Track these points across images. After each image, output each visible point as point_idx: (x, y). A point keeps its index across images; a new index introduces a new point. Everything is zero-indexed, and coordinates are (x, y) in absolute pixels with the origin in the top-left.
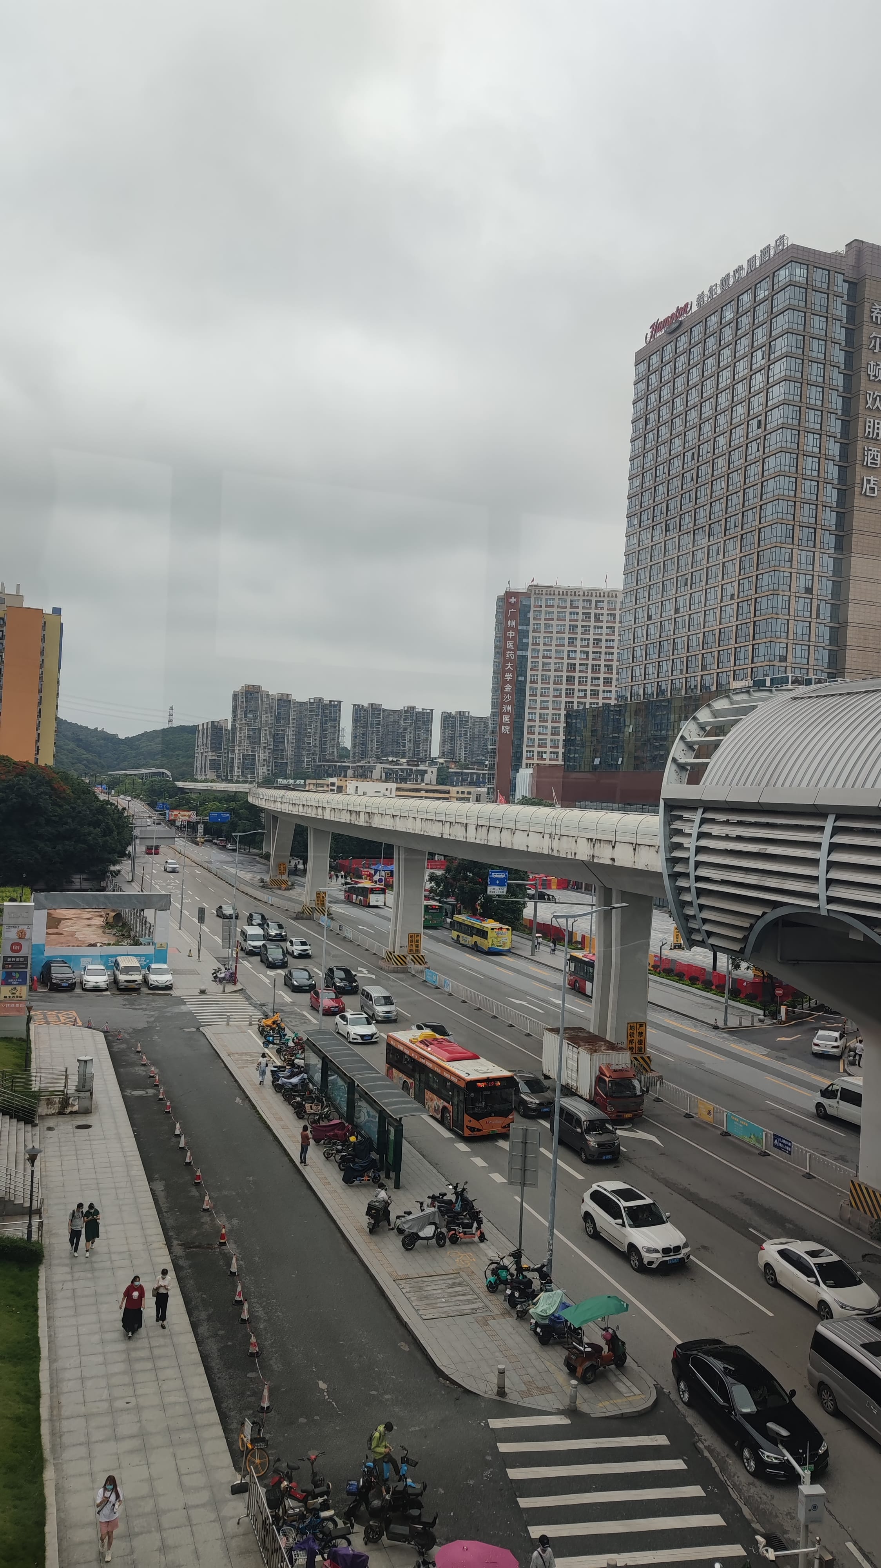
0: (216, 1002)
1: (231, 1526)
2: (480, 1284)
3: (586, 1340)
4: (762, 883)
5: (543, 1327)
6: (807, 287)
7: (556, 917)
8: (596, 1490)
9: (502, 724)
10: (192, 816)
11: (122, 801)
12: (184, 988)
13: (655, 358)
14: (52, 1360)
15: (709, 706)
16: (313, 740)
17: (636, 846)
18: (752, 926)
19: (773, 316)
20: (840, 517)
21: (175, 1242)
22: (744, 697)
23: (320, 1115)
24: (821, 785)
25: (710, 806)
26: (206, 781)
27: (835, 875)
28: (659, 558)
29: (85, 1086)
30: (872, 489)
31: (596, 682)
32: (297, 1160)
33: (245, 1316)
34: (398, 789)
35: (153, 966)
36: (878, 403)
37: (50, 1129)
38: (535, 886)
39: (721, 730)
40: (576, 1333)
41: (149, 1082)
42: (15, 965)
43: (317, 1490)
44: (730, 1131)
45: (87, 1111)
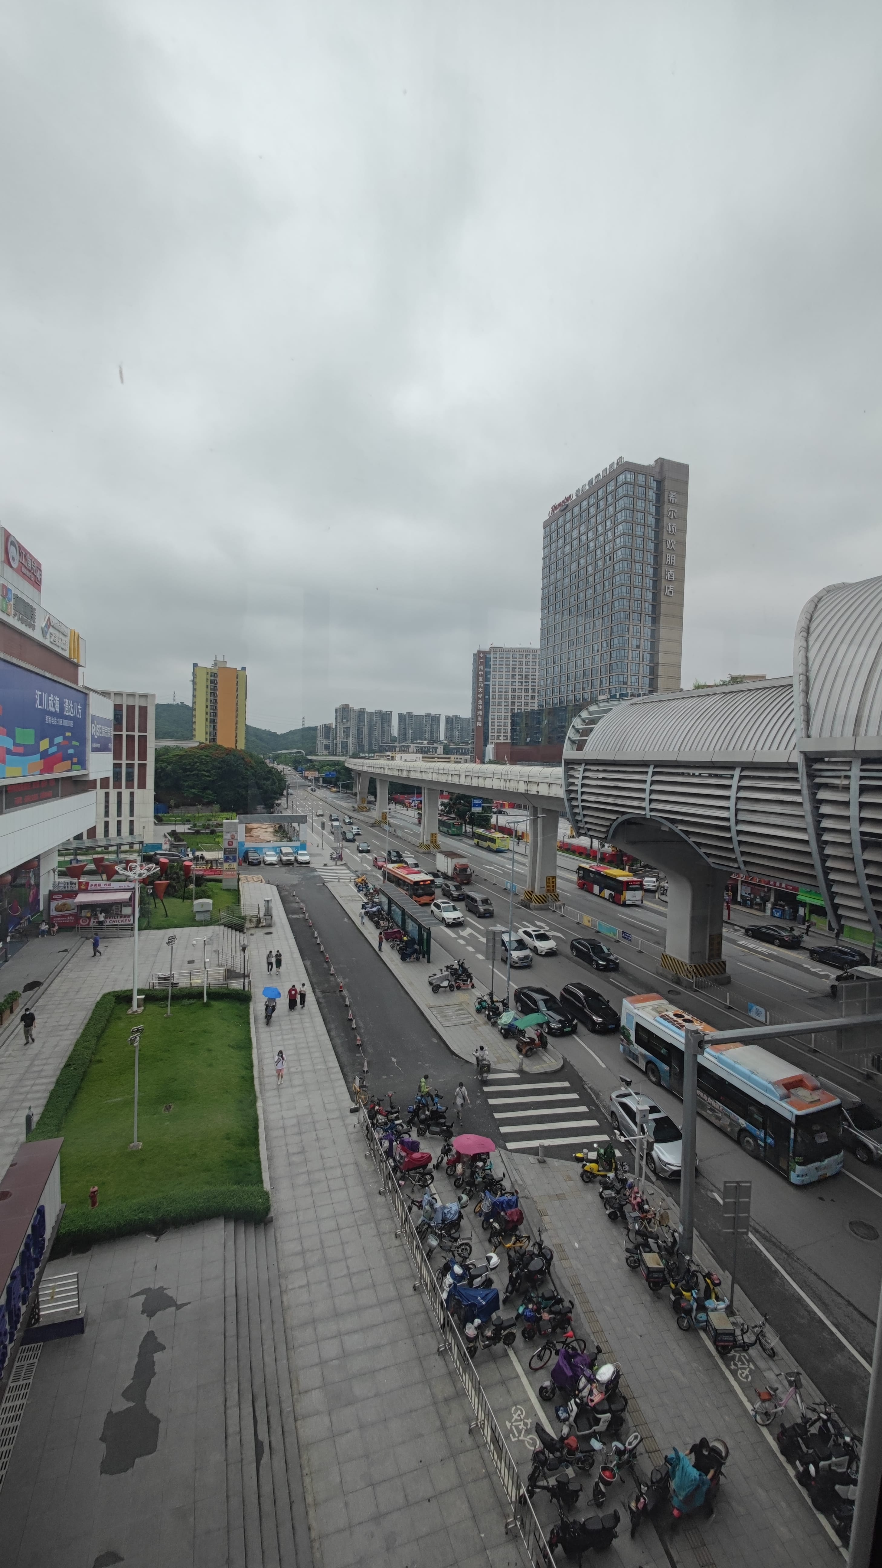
0: (332, 870)
1: (351, 1129)
2: (473, 1010)
3: (527, 1035)
4: (616, 802)
5: (505, 1030)
6: (634, 484)
7: (509, 823)
8: (533, 1109)
9: (477, 721)
10: (316, 774)
11: (281, 767)
12: (316, 863)
13: (554, 525)
14: (258, 1049)
15: (587, 709)
16: (377, 732)
17: (550, 784)
18: (611, 825)
19: (616, 500)
20: (654, 607)
21: (317, 990)
22: (606, 704)
23: (388, 927)
24: (647, 749)
25: (588, 762)
26: (323, 755)
27: (654, 797)
28: (559, 631)
29: (268, 913)
30: (671, 592)
31: (527, 698)
32: (377, 949)
33: (354, 1026)
34: (423, 757)
35: (300, 852)
36: (673, 546)
37: (252, 935)
38: (497, 807)
39: (593, 722)
40: (522, 1032)
41: (301, 911)
42: (231, 852)
43: (393, 1111)
44: (600, 930)
45: (270, 926)
